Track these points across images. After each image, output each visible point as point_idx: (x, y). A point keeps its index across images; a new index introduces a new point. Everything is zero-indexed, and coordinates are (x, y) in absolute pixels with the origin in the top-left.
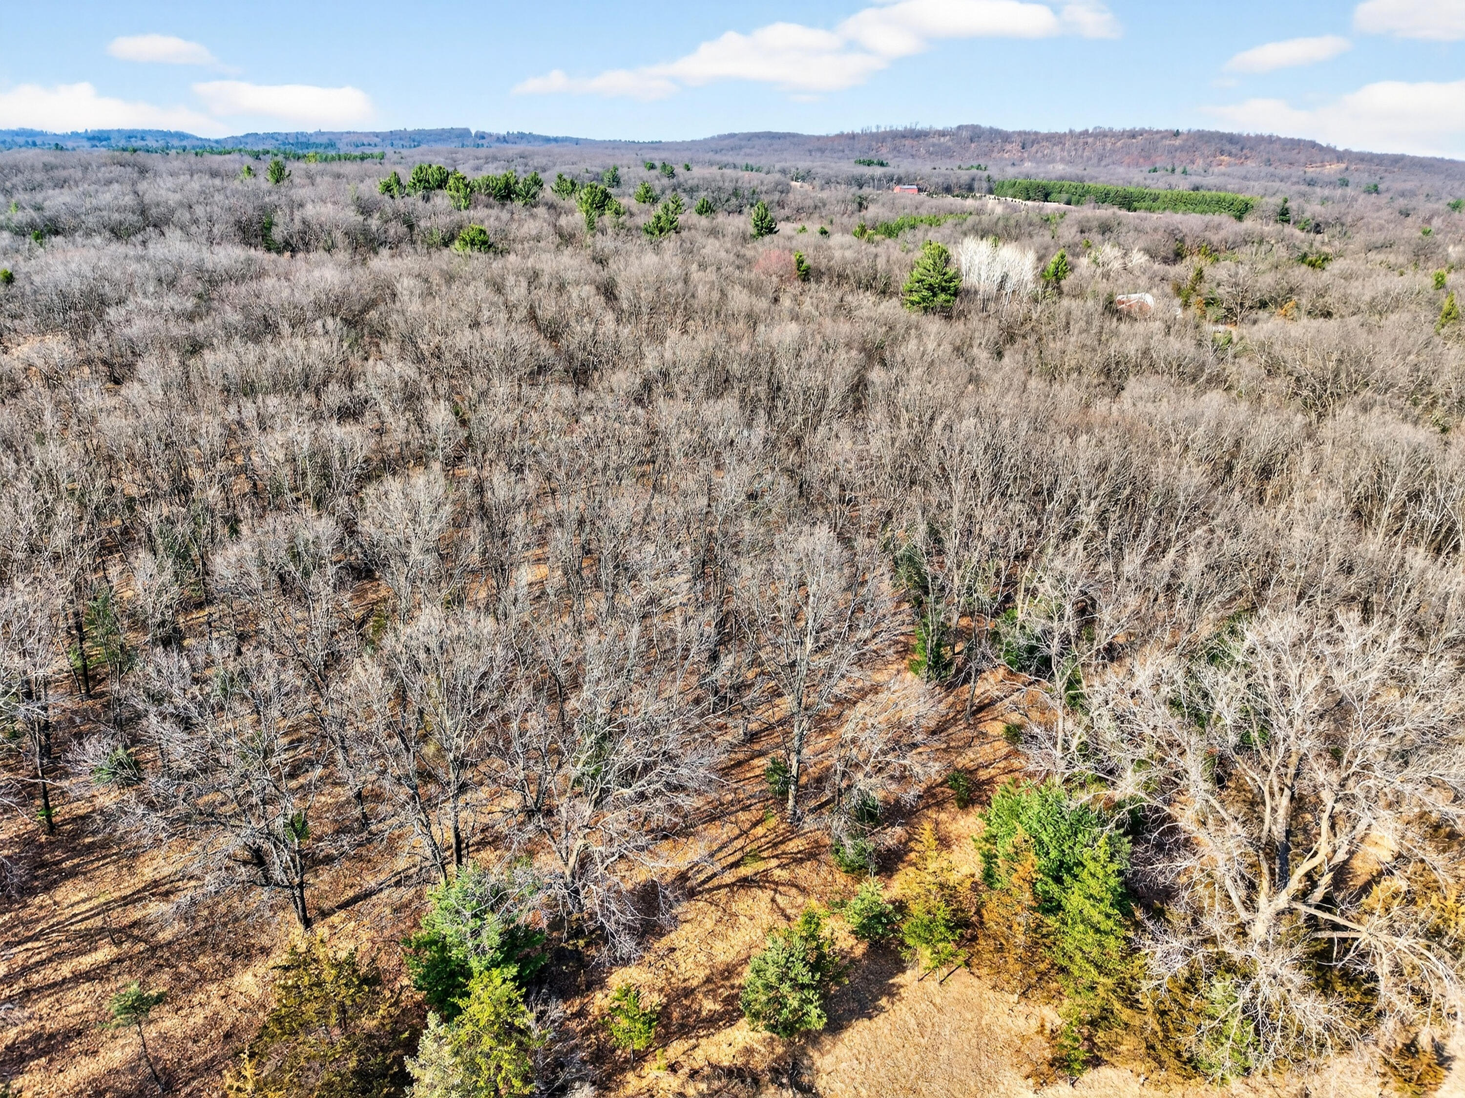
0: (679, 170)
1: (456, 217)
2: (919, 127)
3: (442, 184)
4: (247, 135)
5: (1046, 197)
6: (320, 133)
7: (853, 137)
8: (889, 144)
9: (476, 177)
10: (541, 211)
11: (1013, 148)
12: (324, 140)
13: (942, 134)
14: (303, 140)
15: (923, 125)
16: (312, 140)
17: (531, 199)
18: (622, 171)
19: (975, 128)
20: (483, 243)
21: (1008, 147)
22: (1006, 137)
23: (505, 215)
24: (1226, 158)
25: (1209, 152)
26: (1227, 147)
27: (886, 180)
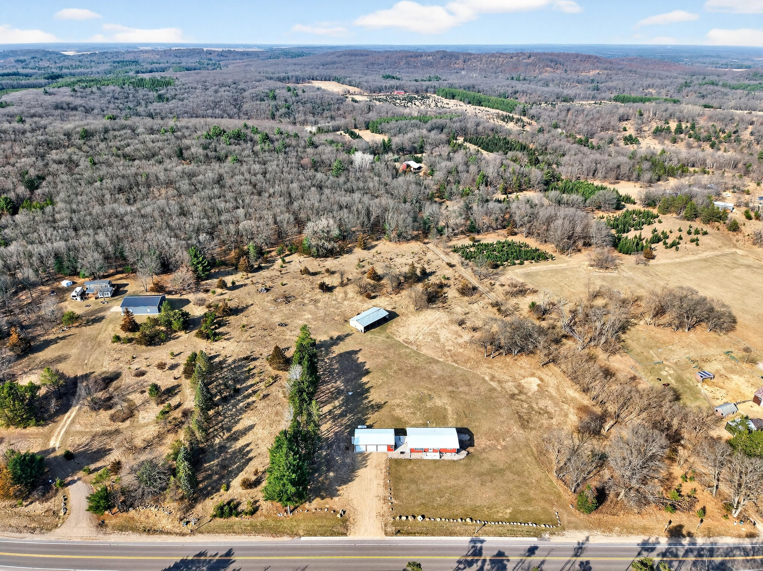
1: (227, 149)
3: (220, 134)
5: (453, 97)
11: (460, 62)
17: (245, 138)
18: (277, 92)
20: (237, 160)
23: (240, 148)
24: (548, 69)
25: (541, 65)
26: (549, 63)
27: (391, 88)
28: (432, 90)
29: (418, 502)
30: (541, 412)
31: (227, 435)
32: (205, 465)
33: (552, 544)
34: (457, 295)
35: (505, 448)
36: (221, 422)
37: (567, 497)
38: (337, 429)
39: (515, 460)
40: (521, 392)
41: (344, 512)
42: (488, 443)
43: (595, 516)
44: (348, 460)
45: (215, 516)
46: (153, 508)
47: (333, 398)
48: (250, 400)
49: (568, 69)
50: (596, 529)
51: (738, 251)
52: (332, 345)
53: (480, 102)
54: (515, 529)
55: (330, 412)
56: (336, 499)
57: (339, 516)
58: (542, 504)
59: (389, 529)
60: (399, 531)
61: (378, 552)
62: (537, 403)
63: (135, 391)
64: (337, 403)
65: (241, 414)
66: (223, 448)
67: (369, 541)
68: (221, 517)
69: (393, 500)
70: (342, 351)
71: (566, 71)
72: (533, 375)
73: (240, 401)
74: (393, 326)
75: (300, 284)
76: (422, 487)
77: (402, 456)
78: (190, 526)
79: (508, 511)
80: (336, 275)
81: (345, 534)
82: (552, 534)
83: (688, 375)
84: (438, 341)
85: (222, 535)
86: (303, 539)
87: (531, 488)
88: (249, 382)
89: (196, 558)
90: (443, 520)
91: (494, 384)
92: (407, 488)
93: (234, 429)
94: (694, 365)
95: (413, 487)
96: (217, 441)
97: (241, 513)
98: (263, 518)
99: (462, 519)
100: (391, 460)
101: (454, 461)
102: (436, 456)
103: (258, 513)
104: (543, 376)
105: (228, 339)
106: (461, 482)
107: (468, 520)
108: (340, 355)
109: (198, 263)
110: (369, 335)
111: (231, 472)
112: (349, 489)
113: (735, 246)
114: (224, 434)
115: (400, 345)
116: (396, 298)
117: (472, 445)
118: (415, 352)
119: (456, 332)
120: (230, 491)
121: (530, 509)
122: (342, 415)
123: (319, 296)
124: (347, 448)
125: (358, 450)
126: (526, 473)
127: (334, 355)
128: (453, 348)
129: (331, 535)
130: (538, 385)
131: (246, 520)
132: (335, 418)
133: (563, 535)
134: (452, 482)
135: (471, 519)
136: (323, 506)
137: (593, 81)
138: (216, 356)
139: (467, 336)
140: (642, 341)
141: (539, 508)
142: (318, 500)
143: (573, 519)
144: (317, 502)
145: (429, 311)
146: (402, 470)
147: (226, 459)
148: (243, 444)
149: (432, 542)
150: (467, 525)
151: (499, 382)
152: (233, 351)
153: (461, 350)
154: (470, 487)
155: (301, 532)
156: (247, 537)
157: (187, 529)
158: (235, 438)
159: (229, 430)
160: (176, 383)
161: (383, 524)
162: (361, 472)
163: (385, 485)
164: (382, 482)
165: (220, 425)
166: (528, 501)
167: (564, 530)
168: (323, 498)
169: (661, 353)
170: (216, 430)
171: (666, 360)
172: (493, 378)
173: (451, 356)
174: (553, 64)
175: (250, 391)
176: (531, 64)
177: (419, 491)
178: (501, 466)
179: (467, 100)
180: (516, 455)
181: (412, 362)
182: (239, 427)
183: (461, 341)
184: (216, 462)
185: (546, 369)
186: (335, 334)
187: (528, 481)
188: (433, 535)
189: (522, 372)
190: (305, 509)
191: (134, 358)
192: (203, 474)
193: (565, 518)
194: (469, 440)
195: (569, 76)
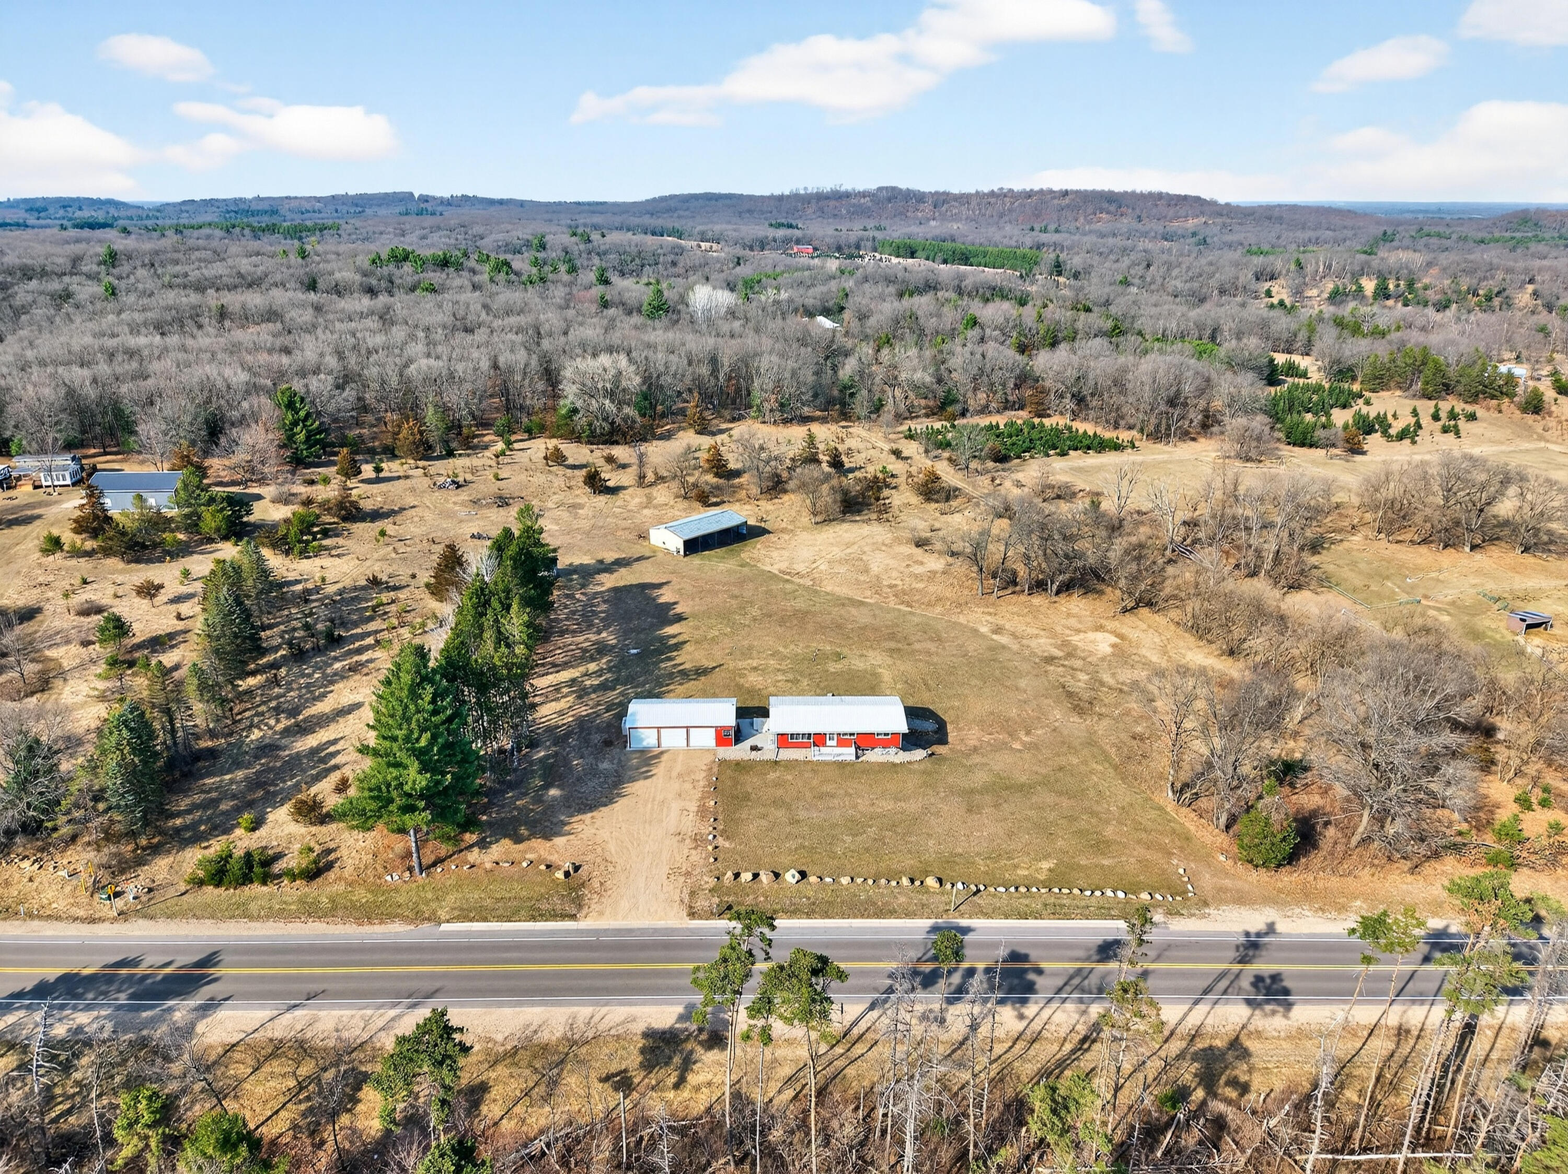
0: (595, 236)
1: (416, 278)
2: (843, 189)
3: (406, 258)
4: (184, 203)
5: (912, 255)
6: (258, 199)
7: (781, 198)
8: (813, 205)
9: (427, 253)
10: (464, 274)
11: (927, 207)
12: (265, 206)
13: (864, 194)
14: (242, 206)
15: (847, 186)
16: (254, 207)
17: (459, 267)
18: (549, 238)
19: (894, 189)
20: (432, 290)
21: (922, 207)
22: (920, 197)
23: (444, 276)
24: (1104, 216)
25: (1090, 211)
26: (1105, 205)
27: (787, 241)
28: (869, 244)
29: (792, 844)
30: (1125, 688)
31: (285, 723)
32: (208, 781)
33: (1172, 934)
34: (915, 500)
35: (1033, 747)
36: (279, 696)
37: (1208, 839)
38: (584, 711)
39: (1061, 769)
40: (1069, 655)
41: (577, 868)
42: (986, 738)
43: (1288, 878)
44: (605, 765)
45: (201, 883)
46: (26, 864)
47: (586, 656)
48: (364, 657)
49: (1144, 215)
50: (1298, 903)
51: (1551, 446)
52: (599, 572)
53: (967, 259)
54: (1066, 902)
55: (573, 681)
56: (559, 841)
57: (560, 875)
58: (1140, 851)
59: (701, 903)
60: (730, 908)
61: (662, 954)
62: (1114, 674)
63: (68, 642)
64: (593, 667)
65: (332, 683)
66: (267, 749)
67: (642, 931)
68: (217, 885)
69: (720, 841)
70: (622, 584)
71: (1140, 219)
72: (1099, 628)
73: (336, 659)
74: (754, 551)
75: (540, 479)
76: (802, 814)
77: (755, 755)
78: (119, 903)
79: (1046, 865)
80: (629, 470)
81: (573, 917)
82: (1172, 913)
83: (1487, 623)
84: (866, 571)
85: (208, 922)
86: (445, 927)
87: (1107, 822)
88: (372, 626)
89: (108, 971)
90: (859, 881)
91: (1003, 639)
92: (764, 816)
93: (307, 713)
94: (1496, 607)
95: (780, 814)
96: (256, 734)
97: (279, 876)
98: (340, 887)
99: (912, 881)
100: (723, 763)
101: (894, 765)
102: (848, 753)
103: (331, 875)
104: (1124, 630)
105: (338, 556)
106: (913, 806)
107: (931, 882)
108: (616, 590)
109: (295, 423)
110: (696, 560)
111: (275, 794)
112: (598, 823)
113: (1541, 438)
114: (278, 721)
115: (772, 577)
116: (766, 506)
117: (943, 741)
118: (807, 589)
119: (910, 556)
120: (262, 832)
121: (1106, 862)
122: (604, 687)
123: (583, 500)
124: (608, 743)
125: (634, 745)
126: (1092, 793)
127: (599, 589)
128: (899, 582)
129: (533, 918)
130: (1114, 646)
131: (291, 891)
132: (582, 693)
133: (1204, 916)
134: (887, 805)
135: (940, 881)
136: (517, 856)
137: (1194, 234)
138: (298, 582)
139: (935, 563)
140: (1362, 566)
141: (1132, 860)
142: (506, 843)
143: (1228, 883)
144: (501, 849)
145: (845, 526)
146: (751, 782)
147: (270, 770)
148: (325, 740)
149: (826, 930)
150: (927, 891)
151: (1014, 635)
152: (346, 574)
153: (920, 586)
154: (938, 814)
155: (442, 914)
156: (282, 925)
157: (109, 909)
158: (304, 729)
159: (293, 712)
160: (180, 626)
161: (686, 892)
162: (637, 788)
163: (702, 812)
164: (693, 807)
165: (273, 704)
166: (1101, 846)
167: (1206, 904)
168: (518, 840)
169: (1413, 587)
170: (262, 714)
171: (1426, 597)
172: (998, 630)
173: (896, 595)
174: (1112, 208)
175: (370, 640)
176: (1068, 206)
177: (794, 822)
178: (1023, 779)
179: (940, 256)
180: (1062, 761)
181: (800, 604)
182: (323, 707)
183: (918, 569)
184: (240, 774)
185: (1129, 619)
186: (610, 557)
187: (1096, 808)
188: (826, 915)
189: (1073, 622)
190: (466, 863)
191: (85, 582)
192: (198, 798)
193: (1207, 881)
194: (936, 732)
195: (1148, 227)
